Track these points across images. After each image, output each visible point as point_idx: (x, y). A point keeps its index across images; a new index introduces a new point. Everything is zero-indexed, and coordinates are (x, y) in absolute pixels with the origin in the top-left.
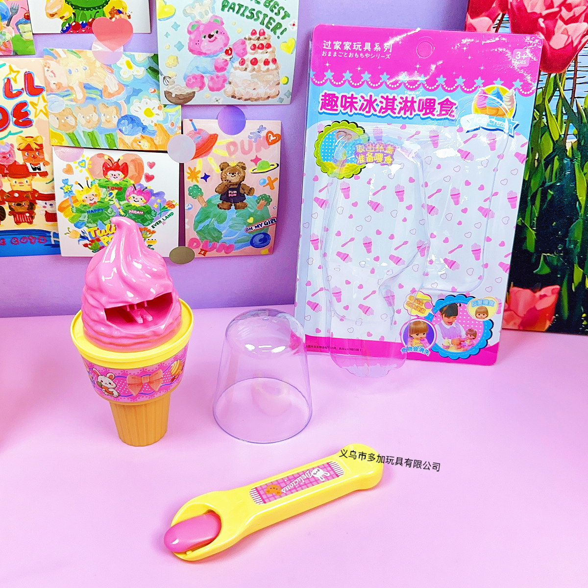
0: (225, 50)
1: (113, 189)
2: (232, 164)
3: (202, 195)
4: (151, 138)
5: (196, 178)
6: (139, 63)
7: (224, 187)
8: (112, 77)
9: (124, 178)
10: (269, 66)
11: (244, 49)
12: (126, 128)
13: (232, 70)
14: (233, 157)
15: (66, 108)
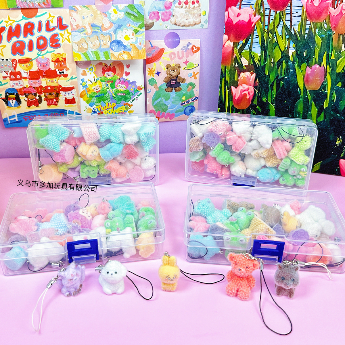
1: (108, 82)
2: (173, 65)
3: (157, 84)
4: (129, 53)
5: (153, 74)
6: (121, 10)
7: (169, 79)
8: (106, 19)
9: (114, 75)
10: (194, 5)
12: (115, 48)
13: (174, 8)
14: (173, 61)
15: (82, 39)
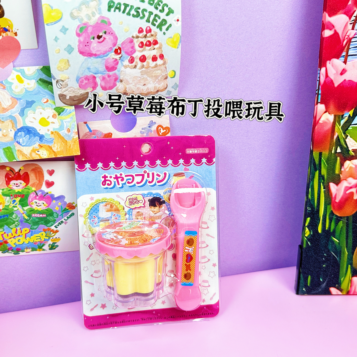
0: (114, 49)
1: (16, 196)
4: (49, 146)
6: (29, 75)
8: (5, 93)
10: (157, 62)
11: (133, 47)
12: (23, 140)
13: (123, 69)
